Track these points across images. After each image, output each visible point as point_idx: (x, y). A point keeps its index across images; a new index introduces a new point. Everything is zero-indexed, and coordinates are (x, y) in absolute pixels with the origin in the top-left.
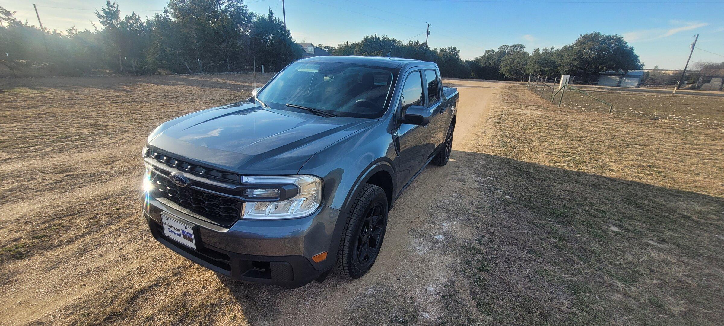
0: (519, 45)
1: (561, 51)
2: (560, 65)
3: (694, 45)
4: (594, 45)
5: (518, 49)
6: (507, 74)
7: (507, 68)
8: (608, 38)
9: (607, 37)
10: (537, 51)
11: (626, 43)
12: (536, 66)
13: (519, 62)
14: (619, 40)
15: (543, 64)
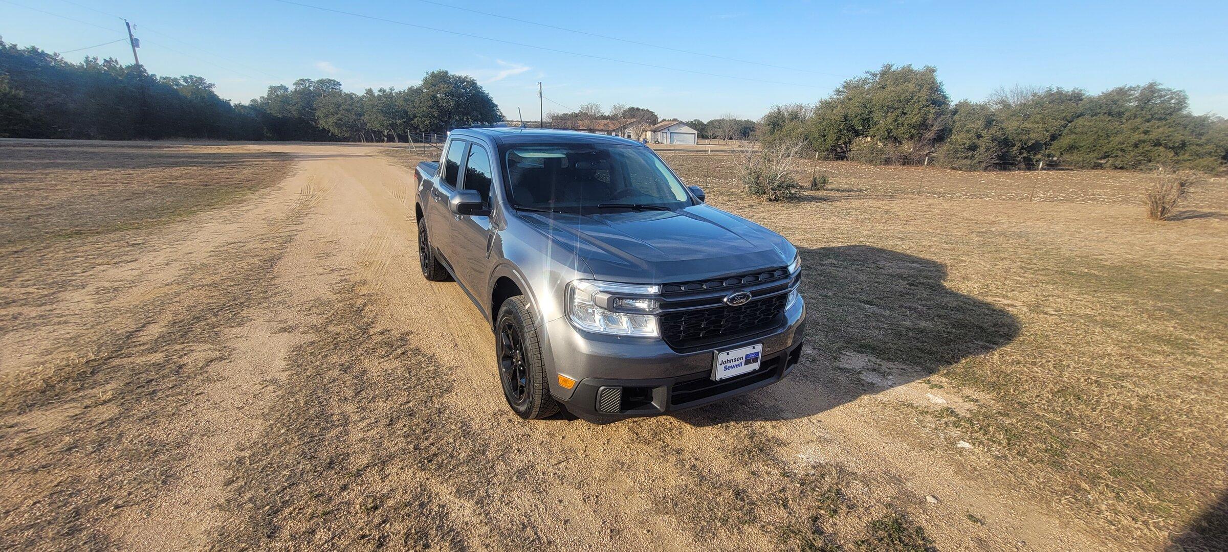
0: (330, 81)
1: (407, 94)
2: (415, 117)
3: (541, 93)
4: (447, 88)
5: (329, 87)
6: (334, 130)
7: (331, 120)
8: (461, 80)
9: (459, 78)
10: (370, 92)
11: (482, 87)
12: (381, 117)
13: (348, 111)
14: (473, 83)
15: (389, 113)
